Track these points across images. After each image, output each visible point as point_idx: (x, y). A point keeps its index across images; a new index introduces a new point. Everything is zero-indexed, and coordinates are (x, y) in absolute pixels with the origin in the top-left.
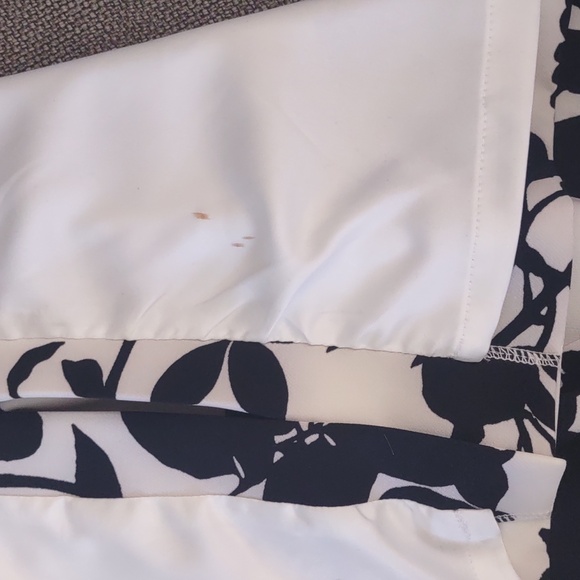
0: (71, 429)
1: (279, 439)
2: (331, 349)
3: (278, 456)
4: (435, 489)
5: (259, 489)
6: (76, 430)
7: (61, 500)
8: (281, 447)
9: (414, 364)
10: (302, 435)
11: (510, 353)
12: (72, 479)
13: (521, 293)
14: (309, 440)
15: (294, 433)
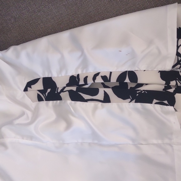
0: (103, 91)
1: (138, 92)
2: (144, 71)
3: (137, 95)
4: (164, 102)
5: (134, 101)
6: (104, 91)
7: (100, 103)
8: (138, 93)
9: (159, 72)
10: (141, 91)
11: (175, 69)
12: (103, 100)
13: (177, 60)
14: (143, 92)
15: (140, 91)
